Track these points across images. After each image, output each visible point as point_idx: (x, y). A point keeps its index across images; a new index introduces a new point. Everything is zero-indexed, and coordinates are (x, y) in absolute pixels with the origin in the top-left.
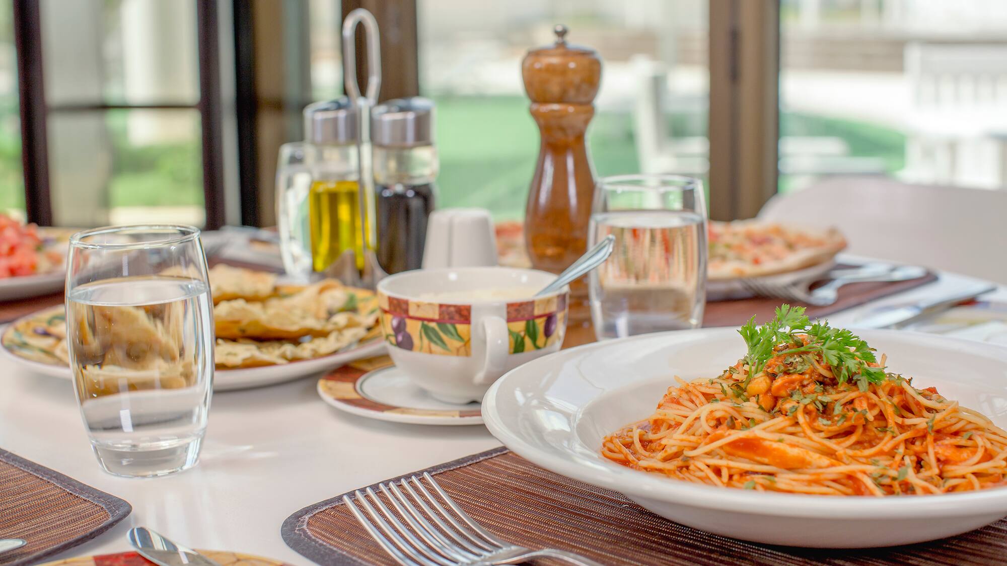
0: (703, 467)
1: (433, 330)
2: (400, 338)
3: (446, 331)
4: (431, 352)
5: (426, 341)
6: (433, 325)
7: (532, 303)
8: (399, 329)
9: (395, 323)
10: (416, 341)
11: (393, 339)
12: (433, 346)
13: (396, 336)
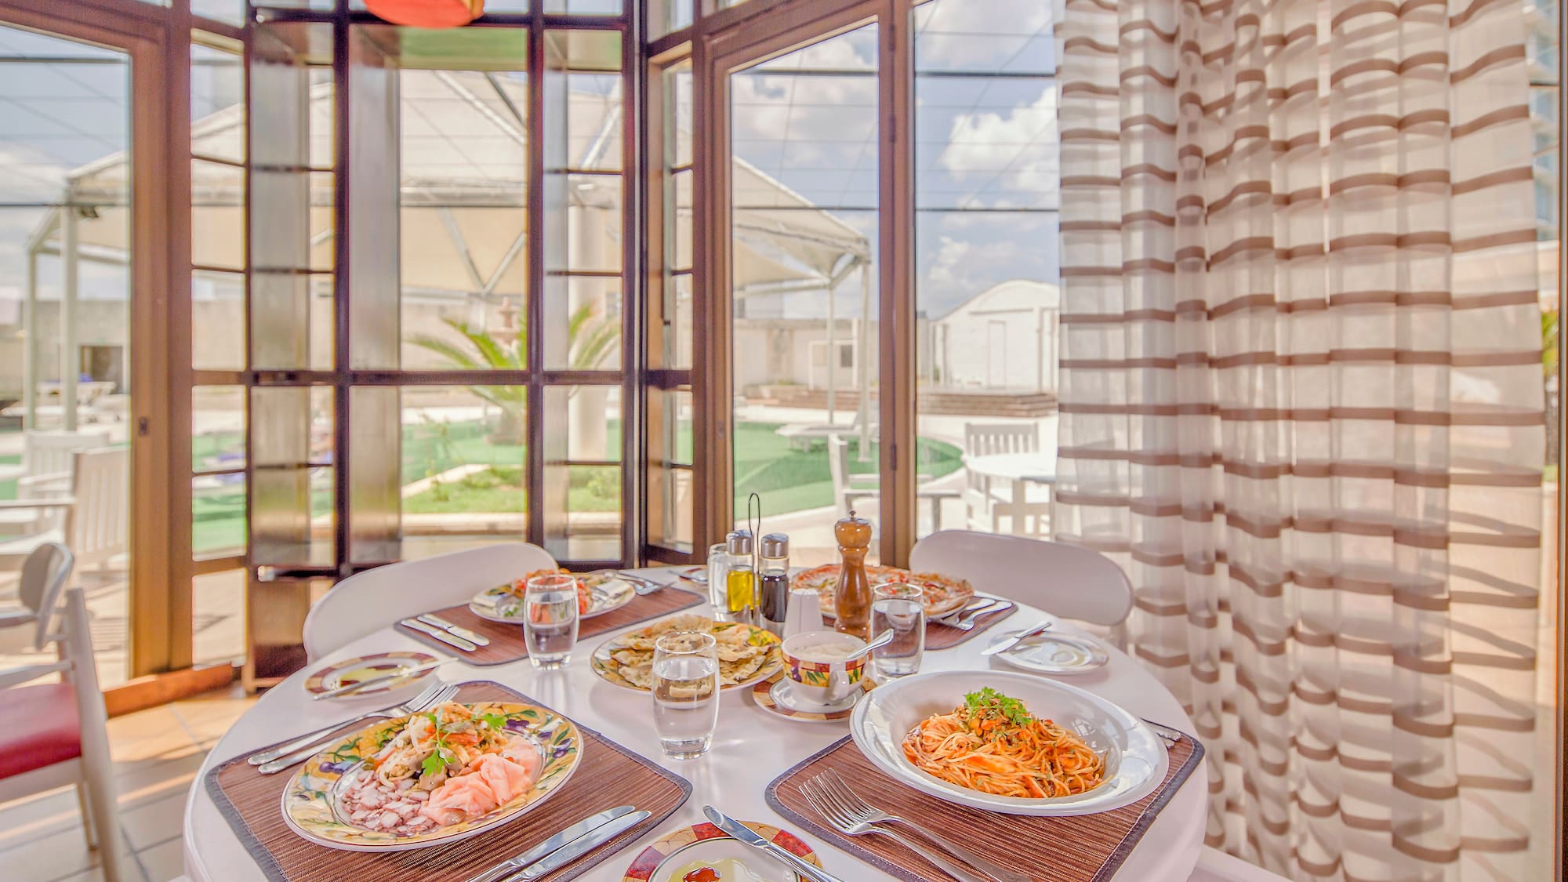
0: (956, 769)
1: (812, 674)
2: (795, 676)
3: (818, 676)
4: (810, 684)
5: (808, 679)
6: (812, 672)
7: (856, 661)
8: (796, 672)
9: (793, 669)
10: (803, 679)
11: (791, 676)
12: (812, 682)
13: (793, 674)
